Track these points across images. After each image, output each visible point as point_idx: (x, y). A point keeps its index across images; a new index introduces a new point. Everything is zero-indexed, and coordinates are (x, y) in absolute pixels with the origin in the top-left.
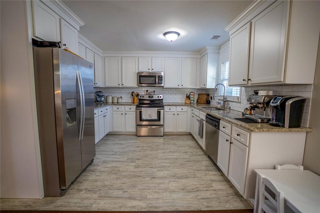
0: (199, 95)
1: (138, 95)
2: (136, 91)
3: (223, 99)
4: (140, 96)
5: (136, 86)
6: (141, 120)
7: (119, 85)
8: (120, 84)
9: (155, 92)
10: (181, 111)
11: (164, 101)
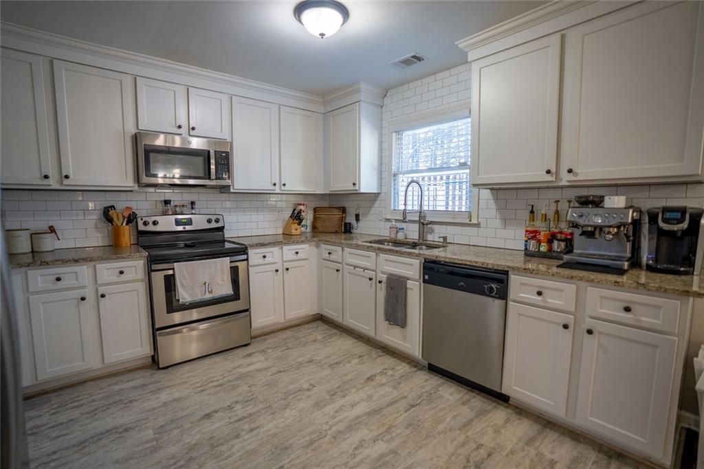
0: (315, 210)
1: (131, 219)
2: (121, 204)
3: (418, 219)
4: (140, 223)
5: (129, 183)
6: (173, 305)
7: (46, 177)
8: (52, 171)
9: (196, 206)
10: (295, 257)
11: (228, 234)
